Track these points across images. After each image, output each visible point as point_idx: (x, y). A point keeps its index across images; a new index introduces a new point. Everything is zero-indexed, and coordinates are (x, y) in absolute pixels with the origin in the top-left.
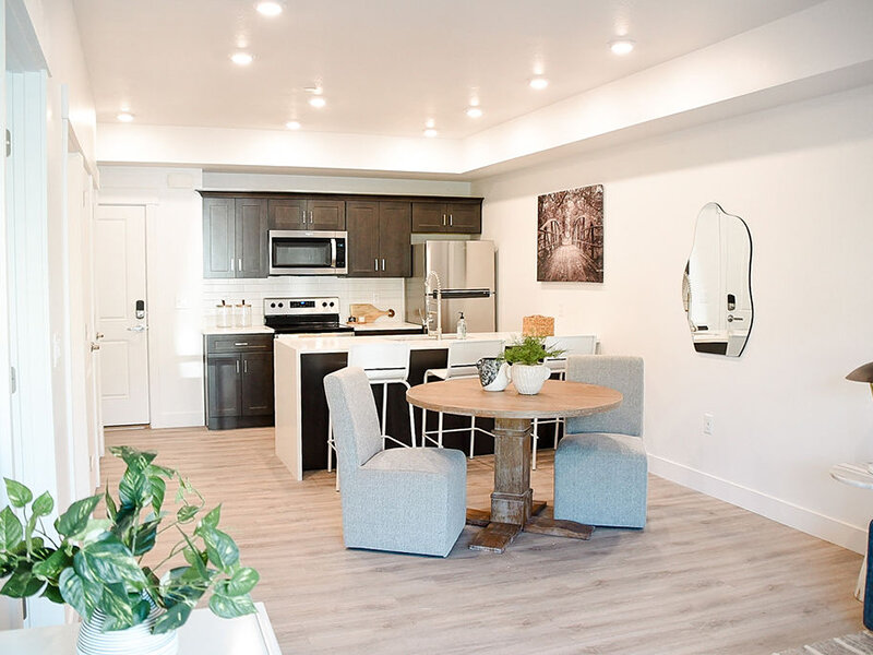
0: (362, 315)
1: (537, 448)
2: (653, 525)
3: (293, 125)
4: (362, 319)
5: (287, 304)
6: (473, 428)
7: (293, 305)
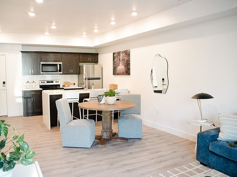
0: (66, 85)
1: (114, 119)
2: (144, 137)
3: (47, 33)
4: (66, 86)
5: (46, 82)
6: (97, 114)
7: (47, 82)
